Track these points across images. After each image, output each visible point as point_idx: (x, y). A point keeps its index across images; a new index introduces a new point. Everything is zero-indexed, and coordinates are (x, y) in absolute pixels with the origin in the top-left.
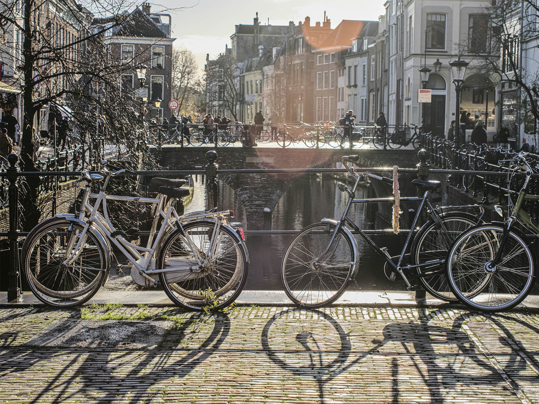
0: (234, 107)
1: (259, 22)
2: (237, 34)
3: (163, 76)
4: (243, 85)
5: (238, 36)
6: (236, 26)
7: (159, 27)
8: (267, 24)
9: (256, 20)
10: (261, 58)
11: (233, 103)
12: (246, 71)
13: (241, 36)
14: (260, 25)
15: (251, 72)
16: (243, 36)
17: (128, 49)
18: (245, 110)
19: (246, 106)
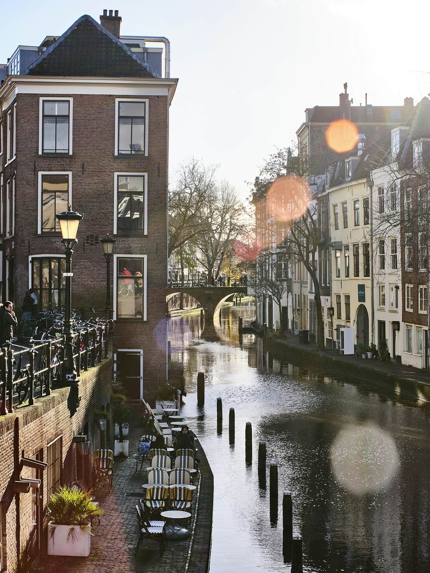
0: (311, 255)
1: (350, 99)
2: (310, 124)
3: (146, 174)
4: (327, 213)
5: (312, 127)
6: (308, 111)
7: (134, 57)
8: (363, 105)
9: (344, 97)
10: (363, 156)
11: (307, 248)
12: (331, 187)
13: (317, 127)
14: (352, 105)
15: (343, 186)
16: (320, 126)
17: (57, 110)
18: (330, 260)
19: (333, 252)
